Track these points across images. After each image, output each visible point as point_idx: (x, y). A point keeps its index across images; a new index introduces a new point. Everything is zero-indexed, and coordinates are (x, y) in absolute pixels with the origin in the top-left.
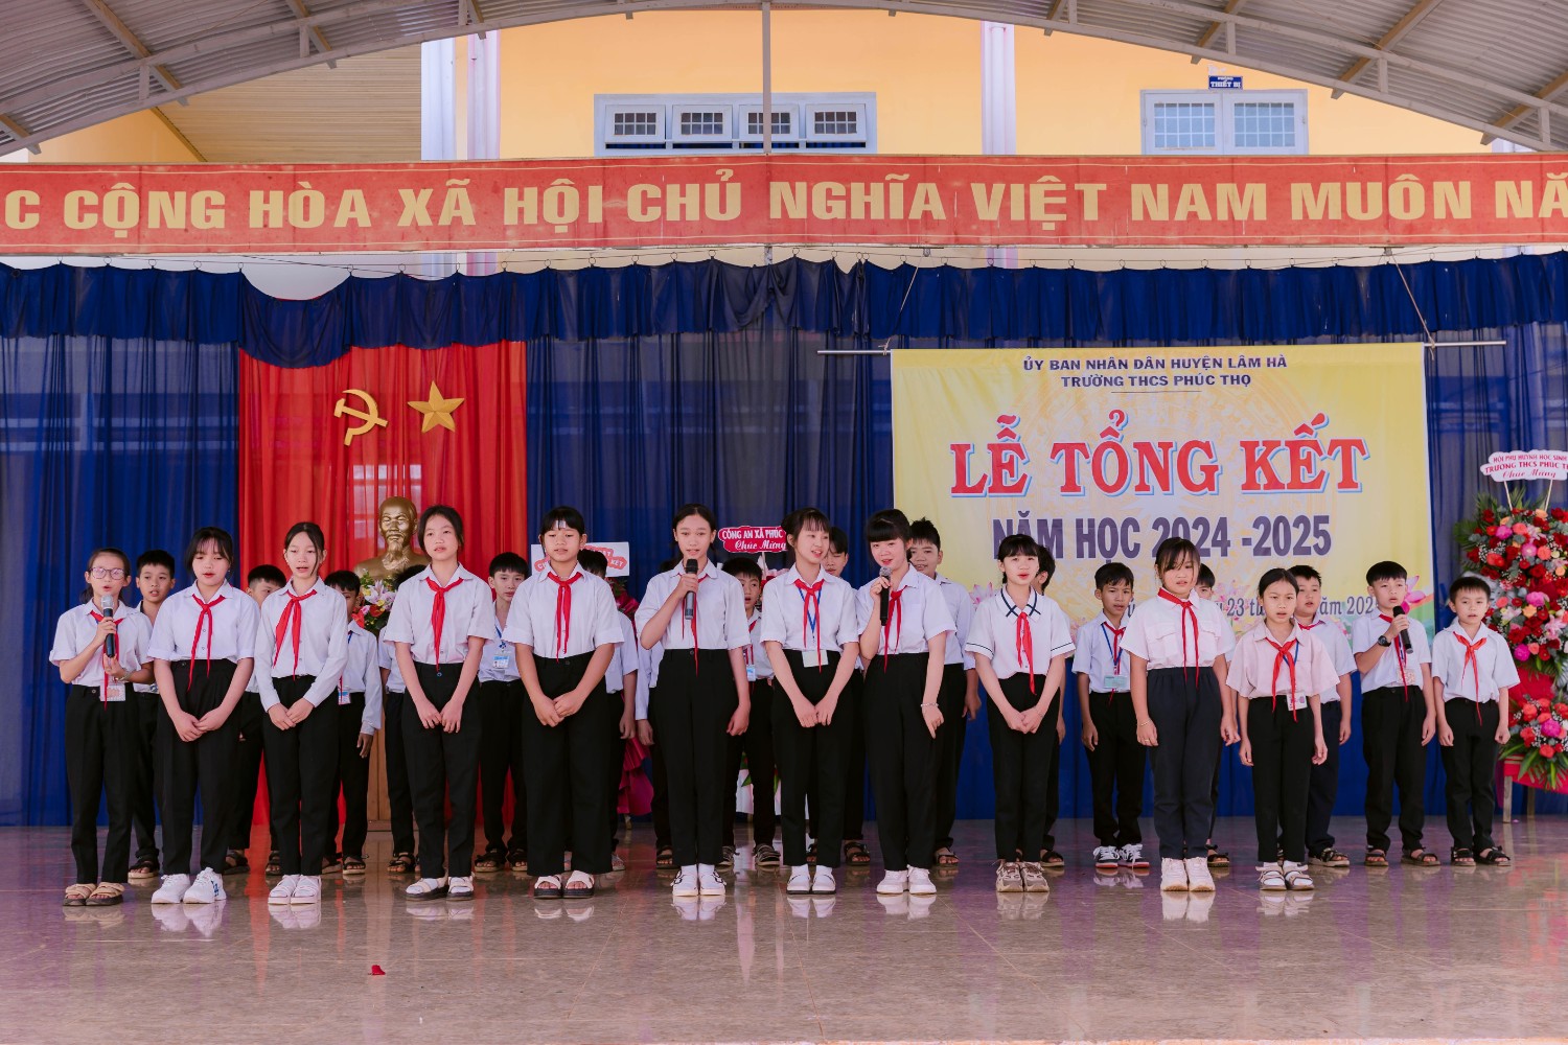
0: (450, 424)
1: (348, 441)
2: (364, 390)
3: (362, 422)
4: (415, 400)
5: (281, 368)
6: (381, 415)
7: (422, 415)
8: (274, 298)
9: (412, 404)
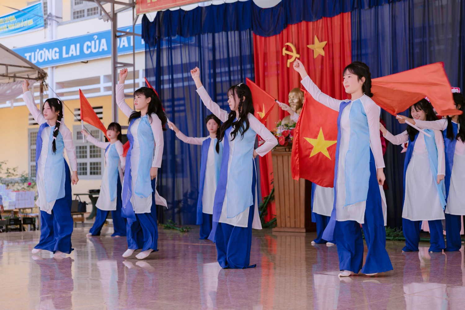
0: (323, 53)
1: (288, 66)
2: (292, 43)
3: (291, 57)
4: (310, 44)
5: (265, 38)
6: (298, 52)
7: (313, 50)
8: (262, 8)
9: (309, 46)
